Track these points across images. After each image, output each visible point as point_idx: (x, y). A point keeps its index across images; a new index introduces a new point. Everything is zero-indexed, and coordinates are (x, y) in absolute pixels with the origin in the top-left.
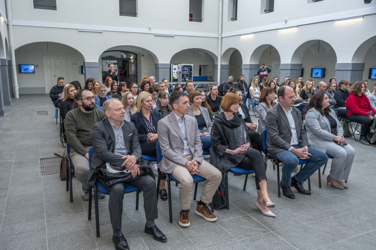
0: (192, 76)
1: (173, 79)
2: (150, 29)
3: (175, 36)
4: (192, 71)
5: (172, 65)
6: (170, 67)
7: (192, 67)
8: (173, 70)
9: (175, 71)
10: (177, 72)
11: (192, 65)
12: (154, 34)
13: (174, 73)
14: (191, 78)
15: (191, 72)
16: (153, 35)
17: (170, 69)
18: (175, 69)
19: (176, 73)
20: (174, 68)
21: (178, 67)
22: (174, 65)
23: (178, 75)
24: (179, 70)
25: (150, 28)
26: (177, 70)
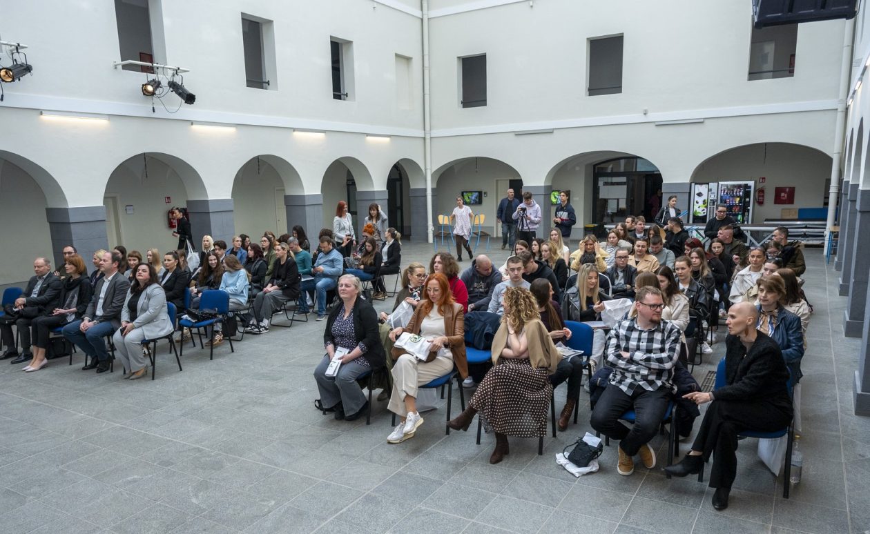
0: (748, 210)
1: (694, 216)
2: (645, 114)
3: (706, 121)
4: (749, 197)
5: (693, 184)
6: (688, 191)
7: (750, 187)
8: (696, 195)
9: (700, 200)
10: (704, 201)
11: (751, 183)
12: (654, 122)
13: (697, 203)
14: (746, 214)
15: (747, 200)
16: (653, 126)
17: (690, 193)
18: (700, 195)
19: (701, 203)
20: (697, 192)
21: (709, 190)
22: (696, 186)
23: (707, 207)
24: (713, 196)
25: (646, 110)
26: (704, 197)
